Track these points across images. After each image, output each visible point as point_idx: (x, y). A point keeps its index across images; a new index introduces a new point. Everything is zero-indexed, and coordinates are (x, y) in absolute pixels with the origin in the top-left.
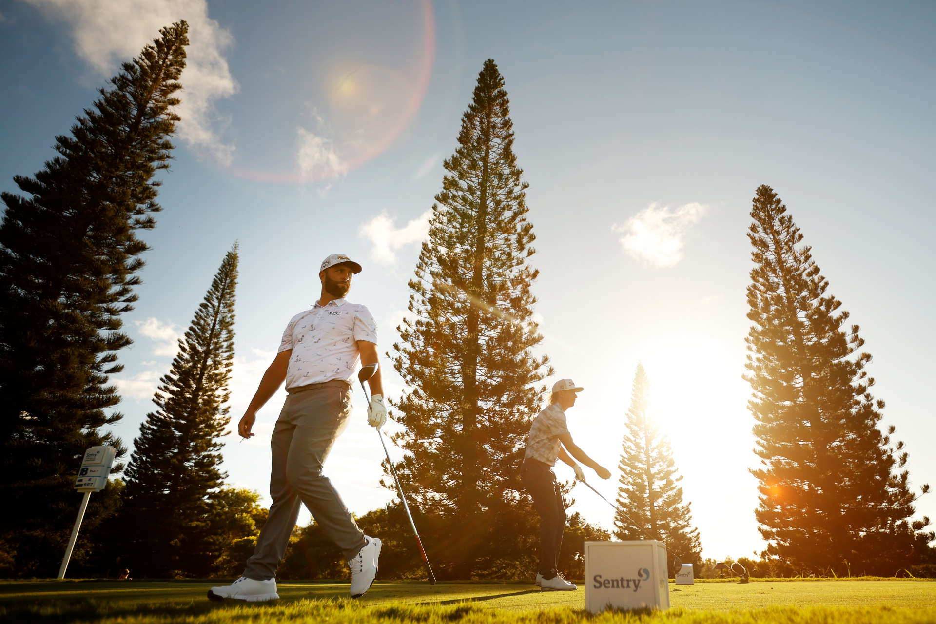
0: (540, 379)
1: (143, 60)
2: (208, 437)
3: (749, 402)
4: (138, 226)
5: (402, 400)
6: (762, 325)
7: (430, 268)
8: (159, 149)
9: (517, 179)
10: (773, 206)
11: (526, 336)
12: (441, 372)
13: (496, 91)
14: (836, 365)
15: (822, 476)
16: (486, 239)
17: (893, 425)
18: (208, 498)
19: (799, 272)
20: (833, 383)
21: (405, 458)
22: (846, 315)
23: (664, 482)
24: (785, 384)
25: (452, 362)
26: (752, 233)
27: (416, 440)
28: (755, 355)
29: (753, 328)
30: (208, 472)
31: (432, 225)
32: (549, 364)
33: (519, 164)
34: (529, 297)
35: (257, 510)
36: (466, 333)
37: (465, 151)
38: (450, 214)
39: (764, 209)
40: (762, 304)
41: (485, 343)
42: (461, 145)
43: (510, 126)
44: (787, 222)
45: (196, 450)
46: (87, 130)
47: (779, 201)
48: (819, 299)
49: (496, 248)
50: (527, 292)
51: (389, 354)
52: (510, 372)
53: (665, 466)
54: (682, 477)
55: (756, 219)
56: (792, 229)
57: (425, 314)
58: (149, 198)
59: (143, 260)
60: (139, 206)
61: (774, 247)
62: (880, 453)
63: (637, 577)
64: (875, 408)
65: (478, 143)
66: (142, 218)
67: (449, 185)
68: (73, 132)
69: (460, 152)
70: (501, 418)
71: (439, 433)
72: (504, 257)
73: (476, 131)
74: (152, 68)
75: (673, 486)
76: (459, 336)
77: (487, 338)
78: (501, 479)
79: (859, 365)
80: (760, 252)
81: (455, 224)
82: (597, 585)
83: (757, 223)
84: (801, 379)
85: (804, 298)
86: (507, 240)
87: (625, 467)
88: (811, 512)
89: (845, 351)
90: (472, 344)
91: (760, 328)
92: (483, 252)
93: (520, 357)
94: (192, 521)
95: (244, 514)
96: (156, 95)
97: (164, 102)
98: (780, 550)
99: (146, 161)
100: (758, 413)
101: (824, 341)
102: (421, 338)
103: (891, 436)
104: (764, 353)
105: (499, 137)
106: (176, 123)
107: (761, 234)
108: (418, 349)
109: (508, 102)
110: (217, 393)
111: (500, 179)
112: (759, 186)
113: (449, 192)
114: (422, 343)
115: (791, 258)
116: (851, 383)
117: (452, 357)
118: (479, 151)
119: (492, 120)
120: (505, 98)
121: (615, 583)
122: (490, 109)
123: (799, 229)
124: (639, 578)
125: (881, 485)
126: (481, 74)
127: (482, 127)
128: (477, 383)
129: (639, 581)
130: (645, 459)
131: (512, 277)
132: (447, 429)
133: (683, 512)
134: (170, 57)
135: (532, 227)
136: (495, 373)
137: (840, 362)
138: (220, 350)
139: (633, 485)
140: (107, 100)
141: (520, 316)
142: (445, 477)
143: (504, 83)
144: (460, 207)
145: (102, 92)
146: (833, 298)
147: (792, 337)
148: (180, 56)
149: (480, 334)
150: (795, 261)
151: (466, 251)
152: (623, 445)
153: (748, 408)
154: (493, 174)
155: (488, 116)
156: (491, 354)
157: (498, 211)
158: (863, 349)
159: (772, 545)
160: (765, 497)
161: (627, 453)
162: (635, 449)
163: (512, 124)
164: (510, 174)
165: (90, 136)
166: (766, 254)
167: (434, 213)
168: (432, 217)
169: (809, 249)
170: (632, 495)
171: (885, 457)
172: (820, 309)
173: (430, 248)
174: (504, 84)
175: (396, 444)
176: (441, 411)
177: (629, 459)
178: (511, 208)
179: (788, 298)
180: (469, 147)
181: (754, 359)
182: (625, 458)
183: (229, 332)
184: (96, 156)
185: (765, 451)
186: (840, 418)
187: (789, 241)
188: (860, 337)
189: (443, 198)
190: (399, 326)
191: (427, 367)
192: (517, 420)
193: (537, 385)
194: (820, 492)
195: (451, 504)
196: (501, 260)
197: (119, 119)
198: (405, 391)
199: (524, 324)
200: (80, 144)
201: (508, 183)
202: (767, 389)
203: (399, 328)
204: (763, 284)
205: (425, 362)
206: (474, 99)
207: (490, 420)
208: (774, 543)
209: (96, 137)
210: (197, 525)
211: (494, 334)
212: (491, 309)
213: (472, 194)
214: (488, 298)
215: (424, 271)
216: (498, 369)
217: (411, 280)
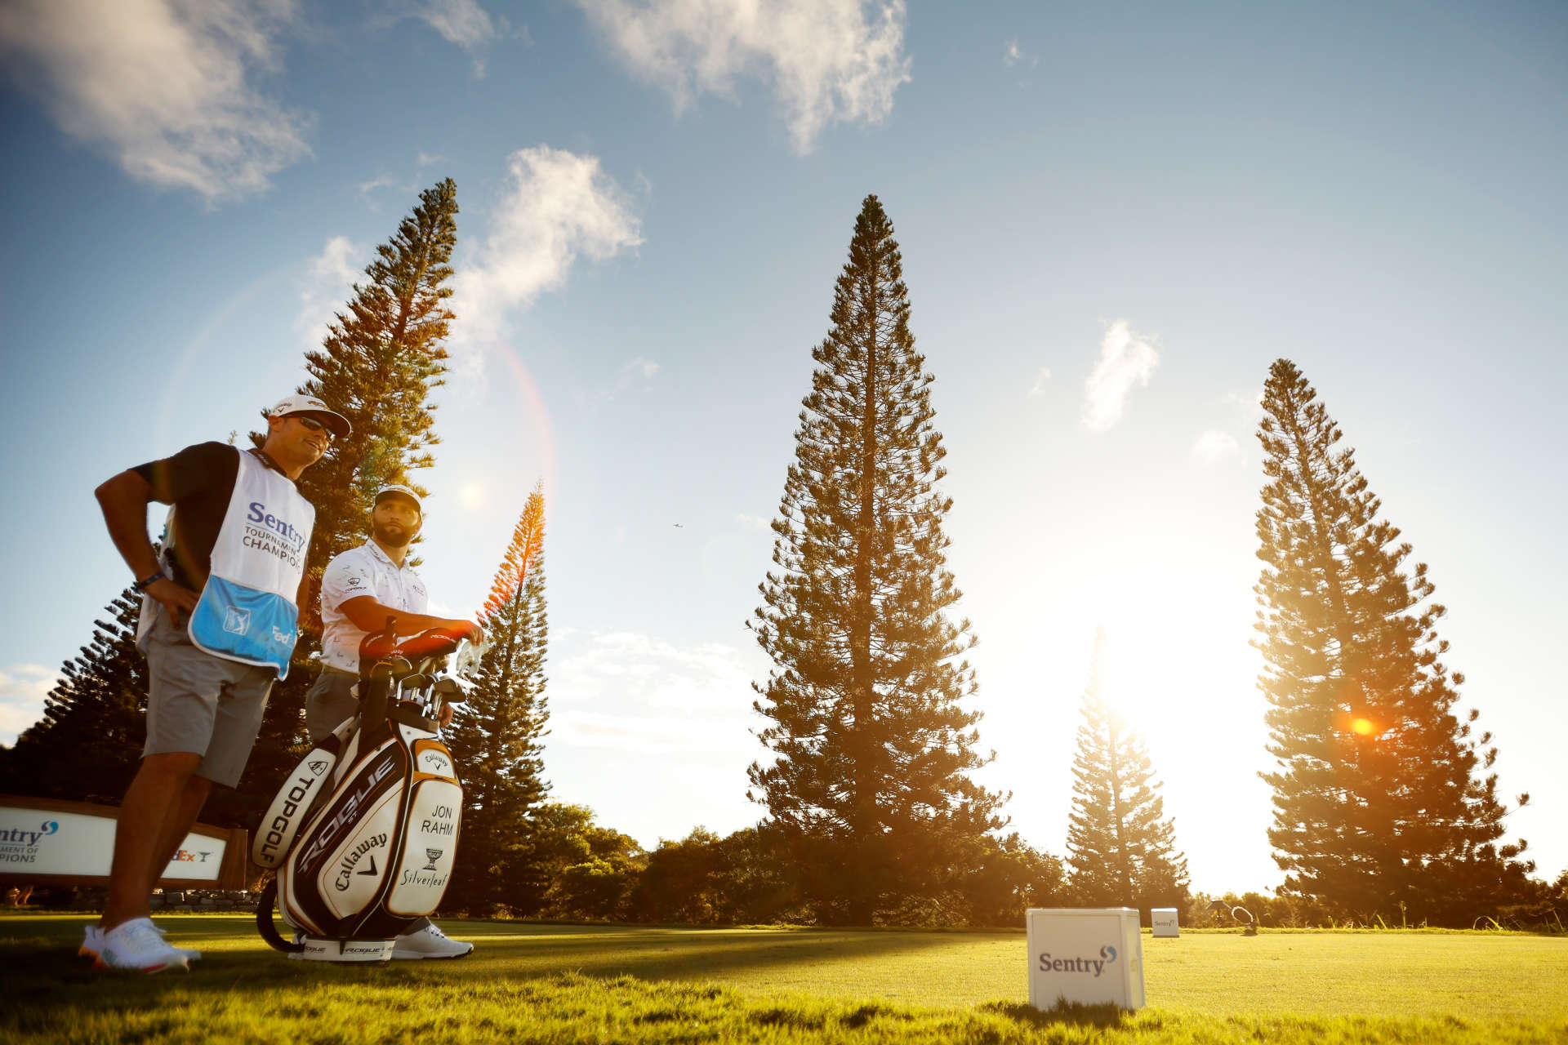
0: (958, 653)
1: (402, 239)
2: (524, 738)
3: (1260, 678)
4: (414, 465)
5: (771, 685)
6: (1278, 567)
7: (801, 501)
8: (431, 359)
9: (917, 370)
10: (1296, 391)
11: (937, 592)
12: (820, 646)
13: (882, 242)
14: (1391, 623)
15: (1366, 782)
16: (878, 457)
17: (1476, 708)
18: (530, 815)
19: (1335, 488)
20: (1386, 647)
21: (778, 762)
22: (1407, 549)
23: (1137, 789)
24: (1313, 652)
25: (837, 631)
26: (1263, 432)
27: (792, 739)
28: (1268, 611)
29: (1265, 572)
30: (527, 782)
31: (800, 441)
32: (971, 631)
33: (918, 348)
34: (939, 538)
35: (591, 831)
36: (854, 591)
37: (842, 332)
38: (825, 424)
39: (1280, 395)
40: (1278, 537)
41: (880, 604)
42: (836, 325)
43: (905, 293)
44: (1317, 414)
45: (510, 755)
46: (341, 341)
47: (1304, 383)
48: (1365, 526)
49: (890, 469)
50: (938, 530)
51: (751, 623)
52: (917, 643)
53: (1138, 767)
54: (1161, 783)
55: (1270, 412)
56: (1324, 424)
57: (797, 567)
58: (425, 427)
60: (413, 439)
61: (1297, 451)
62: (1454, 749)
63: (1099, 958)
64: (1449, 684)
65: (859, 320)
66: (419, 454)
67: (821, 383)
68: (324, 345)
69: (834, 335)
70: (907, 707)
71: (823, 728)
72: (903, 483)
73: (855, 303)
74: (414, 248)
75: (1150, 794)
76: (844, 595)
77: (883, 597)
78: (909, 789)
79: (1426, 622)
80: (1276, 459)
81: (831, 438)
83: (1271, 416)
84: (1338, 644)
85: (1342, 526)
86: (906, 458)
88: (1350, 833)
89: (1404, 602)
90: (863, 609)
91: (1275, 572)
92: (873, 477)
93: (930, 623)
94: (512, 843)
95: (577, 836)
96: (423, 285)
97: (433, 295)
98: (1306, 885)
99: (416, 377)
100: (1272, 694)
101: (1373, 588)
102: (793, 600)
103: (1473, 725)
104: (1281, 608)
105: (888, 310)
106: (451, 321)
107: (1277, 433)
108: (789, 615)
109: (899, 257)
110: (530, 681)
111: (893, 371)
112: (1275, 361)
113: (822, 394)
114: (794, 608)
115: (1324, 466)
116: (1412, 649)
117: (835, 625)
118: (861, 331)
119: (878, 286)
120: (895, 251)
121: (1069, 964)
122: (875, 269)
123: (1336, 424)
124: (1103, 959)
125: (1455, 795)
126: (860, 218)
127: (864, 298)
128: (872, 660)
129: (1102, 962)
130: (1110, 758)
131: (915, 510)
132: (834, 722)
133: (1164, 831)
134: (436, 231)
135: (941, 437)
136: (896, 645)
137: (1397, 618)
138: (530, 624)
139: (1092, 793)
140: (362, 299)
141: (928, 564)
142: (833, 788)
143: (893, 229)
144: (838, 413)
145: (355, 287)
146: (1387, 524)
147: (1324, 584)
148: (448, 229)
149: (874, 592)
150: (1330, 472)
151: (850, 476)
152: (1078, 740)
153: (1258, 686)
154: (882, 364)
155: (872, 280)
156: (889, 620)
157: (892, 416)
158: (1433, 599)
159: (1291, 879)
160: (1282, 812)
161: (1083, 749)
162: (1094, 744)
163: (907, 290)
164: (907, 362)
165: (344, 348)
166: (1285, 462)
167: (802, 425)
168: (800, 430)
169: (1352, 452)
170: (1091, 809)
171: (1462, 755)
172: (1367, 541)
173: (799, 473)
174: (892, 232)
175: (766, 744)
176: (824, 699)
177: (1086, 759)
178: (911, 412)
179: (1318, 527)
180: (847, 326)
183: (540, 600)
184: (355, 375)
185: (1282, 747)
186: (1397, 698)
187: (1321, 441)
188: (1428, 581)
189: (813, 403)
190: (762, 584)
191: (802, 639)
192: (929, 709)
193: (955, 661)
194: (1364, 804)
195: (842, 823)
196: (899, 487)
197: (379, 323)
198: (774, 672)
199: (935, 576)
200: (334, 360)
201: (905, 376)
202: (1286, 659)
203: (761, 587)
204: (1281, 508)
205: (800, 633)
206: (851, 256)
207: (891, 710)
208: (1294, 875)
209: (353, 349)
210: (520, 849)
211: (892, 591)
212: (888, 557)
213: (855, 394)
214: (882, 541)
215: (792, 506)
216: (900, 640)
217: (775, 520)
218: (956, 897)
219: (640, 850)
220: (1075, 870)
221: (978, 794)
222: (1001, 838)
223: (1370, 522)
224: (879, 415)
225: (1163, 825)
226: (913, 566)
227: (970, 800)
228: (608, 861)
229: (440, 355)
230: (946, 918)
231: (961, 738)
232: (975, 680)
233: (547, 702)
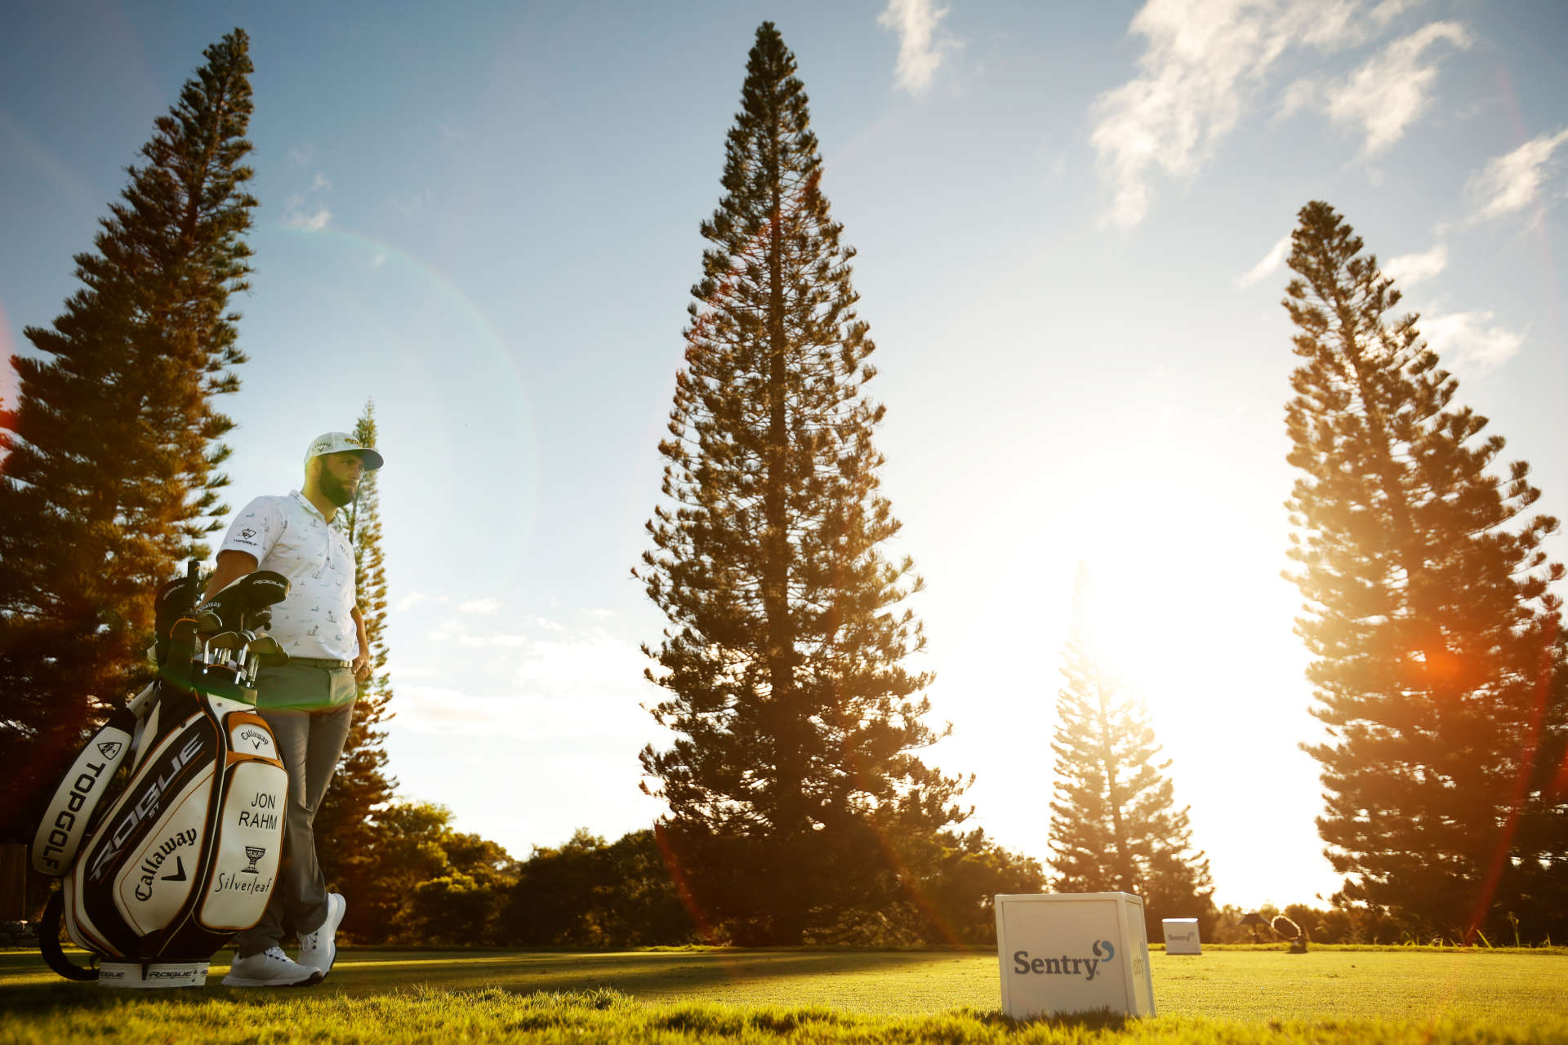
0: (900, 598)
1: (185, 108)
2: (362, 724)
3: (1297, 620)
4: (215, 390)
5: (665, 648)
6: (1319, 474)
7: (694, 417)
8: (230, 257)
9: (834, 243)
10: (1336, 242)
11: (870, 524)
12: (725, 597)
13: (783, 82)
14: (1477, 543)
15: (1452, 756)
16: (787, 357)
18: (372, 820)
19: (1392, 367)
20: (1471, 575)
21: (677, 743)
22: (1497, 443)
23: (1138, 770)
24: (1369, 584)
25: (745, 577)
26: (1291, 299)
27: (694, 715)
28: (1305, 533)
29: (1299, 483)
30: (368, 778)
31: (691, 340)
32: (915, 571)
33: (834, 215)
34: (871, 455)
35: (448, 837)
36: (765, 526)
37: (737, 201)
38: (721, 318)
39: (1314, 249)
40: (1314, 435)
41: (799, 542)
42: (729, 192)
43: (814, 146)
44: (1366, 270)
46: (118, 239)
47: (1347, 230)
48: (1437, 416)
49: (805, 370)
50: (868, 445)
51: (637, 571)
52: (847, 589)
53: (1138, 741)
54: (1170, 762)
55: (1300, 272)
56: (1375, 284)
57: (692, 499)
58: (226, 342)
59: (229, 447)
60: (213, 357)
61: (1339, 322)
63: (1092, 956)
65: (758, 183)
66: (220, 376)
67: (713, 266)
68: (98, 245)
69: (727, 204)
70: (837, 671)
71: (732, 700)
72: (821, 387)
73: (752, 162)
74: (201, 119)
76: (753, 532)
77: (802, 533)
78: (843, 774)
79: (1528, 539)
80: (1309, 335)
81: (729, 335)
82: (1022, 968)
83: (1301, 278)
84: (1403, 573)
85: (1405, 418)
86: (824, 356)
87: (1062, 746)
88: (1432, 822)
89: (1497, 514)
90: (777, 548)
91: (1313, 481)
92: (783, 381)
93: (863, 563)
94: (351, 855)
95: (430, 843)
96: (214, 165)
97: (228, 177)
98: (1371, 891)
99: (211, 281)
100: (1316, 642)
101: (1451, 497)
102: (689, 540)
104: (1323, 528)
105: (794, 169)
106: (252, 210)
107: (1311, 299)
108: (684, 558)
109: (805, 100)
111: (803, 247)
113: (715, 280)
114: (690, 549)
115: (1376, 340)
116: (1510, 577)
117: (742, 569)
118: (761, 198)
119: (780, 138)
120: (800, 93)
121: (1053, 965)
122: (775, 117)
123: (1392, 281)
124: (1096, 957)
126: (753, 53)
127: (763, 155)
128: (790, 612)
129: (1096, 961)
130: (1100, 731)
131: (839, 422)
132: (745, 692)
133: (1176, 823)
134: (227, 97)
135: (868, 327)
136: (820, 592)
137: (1486, 537)
138: (365, 583)
139: (1079, 776)
140: (140, 184)
141: (857, 489)
142: (747, 774)
143: (795, 64)
144: (736, 304)
145: (132, 171)
146: (1468, 411)
147: (1381, 494)
148: (242, 94)
149: (790, 526)
150: (1386, 346)
151: (754, 381)
152: (1058, 707)
153: (1295, 631)
154: (789, 238)
155: (773, 133)
156: (810, 561)
157: (804, 307)
158: (1539, 508)
159: (1351, 883)
160: (1335, 795)
161: (1066, 720)
162: (1080, 713)
163: (817, 141)
164: (820, 234)
165: (123, 248)
166: (1322, 337)
167: (692, 320)
168: (690, 326)
169: (1414, 320)
170: (1078, 796)
172: (1441, 436)
173: (691, 382)
174: (795, 67)
175: (660, 721)
176: (732, 663)
177: (1069, 731)
178: (828, 297)
179: (1369, 420)
180: (743, 193)
181: (1304, 540)
182: (1061, 729)
183: (375, 552)
184: (137, 281)
185: (1331, 710)
186: (1490, 644)
187: (1371, 307)
188: (1531, 484)
189: (705, 291)
190: (650, 522)
191: (703, 589)
192: (864, 672)
193: (895, 610)
194: (1450, 784)
195: (760, 819)
196: (817, 393)
197: (163, 214)
198: (669, 631)
199: (866, 504)
200: (111, 264)
201: (819, 252)
202: (1331, 595)
203: (649, 526)
204: (1318, 397)
205: (699, 582)
206: (744, 103)
207: (817, 675)
208: (1356, 879)
209: (133, 249)
210: (361, 863)
211: (813, 524)
212: (806, 482)
213: (756, 277)
214: (798, 462)
215: (683, 423)
216: (825, 586)
217: (663, 441)
218: (908, 911)
219: (509, 859)
220: (1061, 876)
221: (931, 778)
222: (963, 834)
223: (1444, 410)
224: (789, 304)
225: (1175, 815)
226: (839, 492)
227: (921, 786)
228: (470, 875)
229: (241, 251)
230: (896, 938)
231: (907, 708)
232: (923, 634)
233: (389, 678)
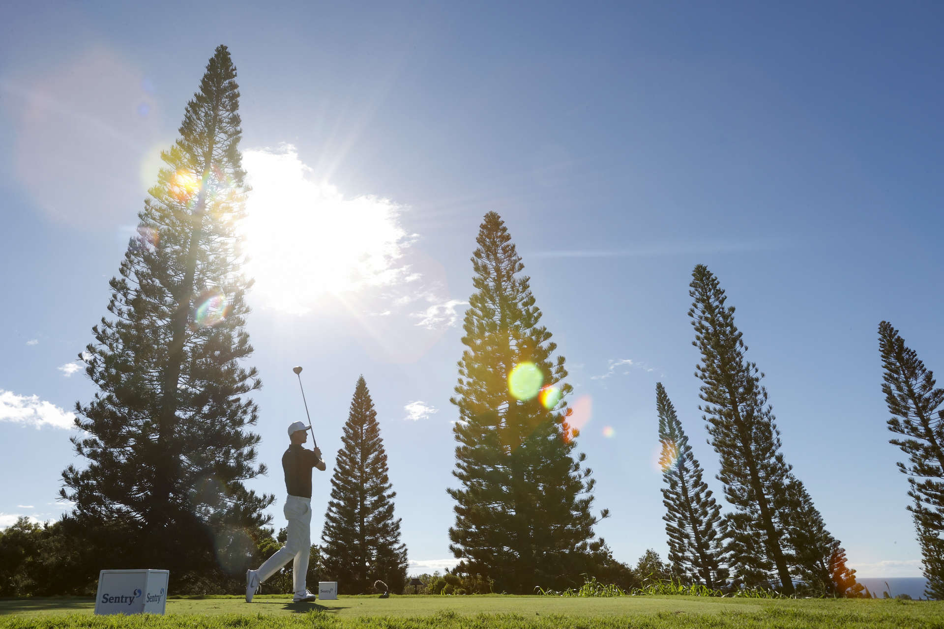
0: (245, 391)
3: (456, 424)
5: (93, 406)
6: (475, 350)
7: (137, 267)
9: (241, 181)
10: (499, 234)
11: (235, 346)
12: (138, 378)
13: (227, 81)
16: (201, 241)
19: (515, 301)
21: (92, 466)
22: (554, 347)
23: (377, 498)
24: (491, 409)
25: (152, 367)
26: (475, 258)
27: (105, 449)
28: (465, 380)
29: (466, 353)
31: (143, 220)
32: (257, 377)
33: (244, 164)
34: (242, 306)
36: (170, 338)
37: (186, 143)
39: (488, 236)
40: (476, 330)
41: (189, 350)
42: (183, 137)
43: (239, 123)
44: (510, 251)
47: (505, 229)
48: (532, 329)
49: (210, 250)
50: (241, 300)
51: (83, 357)
52: (214, 382)
53: (379, 482)
54: (395, 494)
55: (481, 245)
56: (514, 258)
57: (126, 316)
61: (495, 274)
62: (569, 479)
64: (570, 437)
67: (163, 178)
69: (180, 144)
70: (201, 430)
71: (132, 442)
72: (219, 262)
73: (199, 123)
75: (385, 502)
76: (161, 341)
77: (192, 345)
78: (195, 492)
79: (560, 395)
80: (481, 278)
81: (167, 222)
82: (105, 600)
83: (481, 248)
84: (507, 406)
85: (517, 327)
87: (337, 482)
89: (550, 381)
90: (176, 353)
91: (473, 353)
93: (227, 368)
98: (472, 568)
100: (461, 436)
102: (120, 341)
103: (581, 464)
104: (474, 378)
105: (226, 133)
107: (484, 260)
108: (116, 352)
109: (238, 95)
112: (488, 212)
114: (121, 347)
115: (509, 287)
116: (551, 412)
118: (201, 145)
119: (219, 113)
120: (236, 90)
121: (117, 599)
122: (218, 101)
123: (521, 259)
125: (566, 509)
126: (212, 60)
127: (207, 120)
128: (179, 392)
129: (133, 598)
131: (226, 283)
132: (142, 438)
133: (393, 528)
136: (197, 382)
139: (344, 499)
141: (231, 325)
142: (134, 489)
143: (236, 73)
146: (545, 329)
149: (186, 340)
150: (513, 291)
151: (175, 252)
152: (338, 459)
153: (453, 430)
155: (215, 109)
156: (196, 363)
158: (566, 381)
159: (463, 564)
160: (461, 517)
162: (348, 464)
163: (241, 120)
164: (233, 174)
166: (488, 280)
167: (146, 208)
168: (144, 211)
169: (528, 280)
170: (342, 511)
171: (573, 483)
172: (532, 339)
173: (138, 245)
174: (236, 76)
175: (82, 452)
176: (136, 419)
178: (233, 210)
179: (502, 326)
180: (191, 139)
181: (465, 383)
182: (338, 472)
185: (464, 473)
187: (510, 270)
188: (565, 368)
189: (155, 193)
190: (96, 327)
191: (125, 372)
192: (218, 432)
193: (244, 398)
194: (514, 513)
195: (138, 516)
198: (99, 396)
199: (234, 334)
203: (95, 329)
204: (481, 310)
205: (124, 367)
206: (201, 87)
207: (189, 431)
208: (465, 561)
211: (200, 341)
215: (129, 269)
216: (202, 378)
217: (114, 279)
225: (393, 524)
227: (242, 501)
231: (240, 455)
232: (256, 414)
